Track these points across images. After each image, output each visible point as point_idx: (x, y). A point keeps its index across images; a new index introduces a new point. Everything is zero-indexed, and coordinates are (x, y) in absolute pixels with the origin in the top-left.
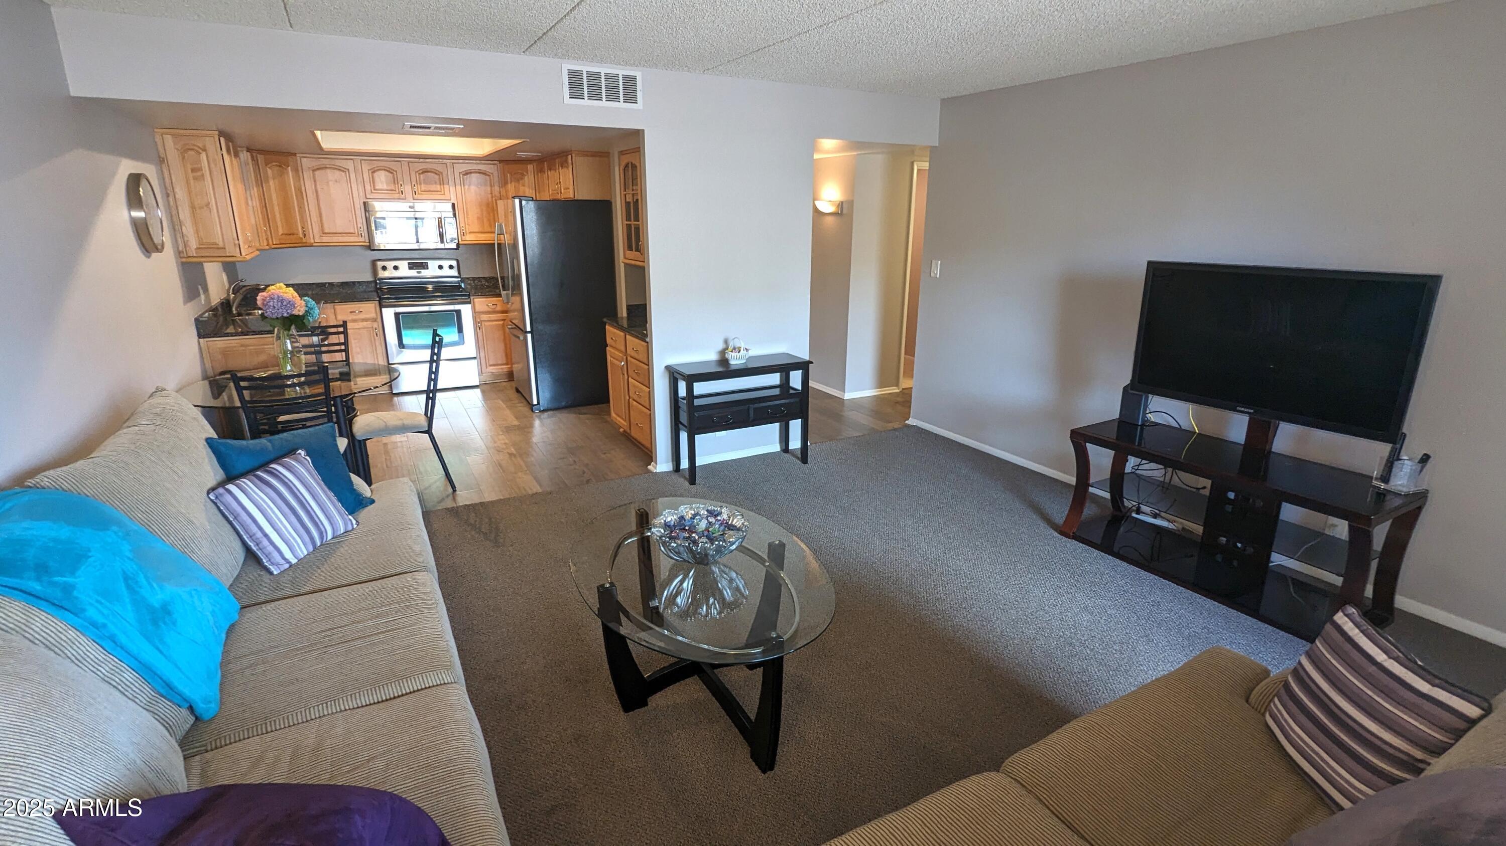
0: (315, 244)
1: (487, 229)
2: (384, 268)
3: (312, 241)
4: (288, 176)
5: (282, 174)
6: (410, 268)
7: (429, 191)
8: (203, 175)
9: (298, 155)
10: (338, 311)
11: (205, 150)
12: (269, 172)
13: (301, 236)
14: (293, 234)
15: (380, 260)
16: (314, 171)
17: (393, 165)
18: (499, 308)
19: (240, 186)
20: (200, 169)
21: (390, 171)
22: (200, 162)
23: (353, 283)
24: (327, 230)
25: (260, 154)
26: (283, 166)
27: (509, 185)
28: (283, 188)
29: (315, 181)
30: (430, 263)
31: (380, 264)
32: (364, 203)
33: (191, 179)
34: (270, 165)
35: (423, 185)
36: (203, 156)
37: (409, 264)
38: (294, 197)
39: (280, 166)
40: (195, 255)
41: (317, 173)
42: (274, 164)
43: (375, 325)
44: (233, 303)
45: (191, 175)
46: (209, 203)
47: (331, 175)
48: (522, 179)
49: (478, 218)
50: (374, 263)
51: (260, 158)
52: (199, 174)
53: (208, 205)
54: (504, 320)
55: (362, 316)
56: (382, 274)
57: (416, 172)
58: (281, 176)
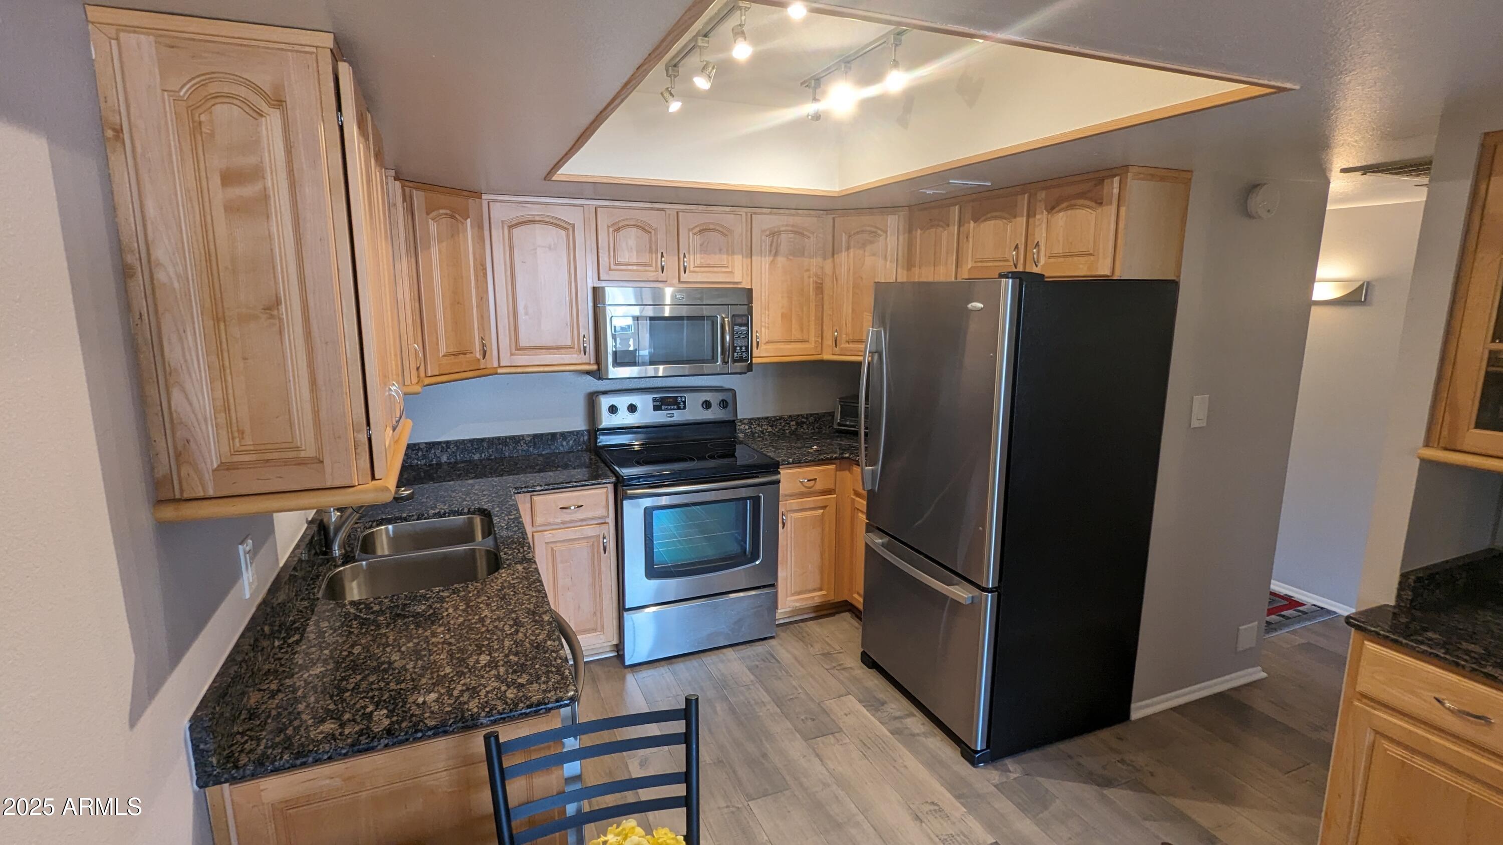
0: (500, 371)
1: (796, 334)
2: (613, 409)
3: (496, 365)
4: (466, 237)
5: (454, 233)
6: (656, 408)
7: (709, 266)
8: (265, 198)
9: (484, 196)
10: (538, 508)
11: (279, 103)
12: (433, 227)
13: (478, 355)
14: (464, 353)
15: (605, 393)
16: (511, 227)
17: (653, 218)
18: (819, 486)
19: (384, 247)
20: (256, 174)
21: (643, 228)
22: (252, 145)
23: (553, 435)
24: (523, 343)
25: (417, 189)
26: (457, 215)
27: (844, 254)
28: (454, 260)
29: (511, 248)
30: (689, 397)
31: (605, 402)
32: (595, 289)
33: (219, 214)
34: (432, 215)
35: (698, 256)
36: (273, 122)
37: (654, 400)
38: (472, 278)
39: (452, 217)
40: (211, 493)
41: (516, 231)
42: (442, 211)
43: (603, 530)
44: (336, 534)
45: (218, 195)
46: (278, 302)
47: (544, 236)
48: (871, 242)
49: (783, 315)
50: (592, 400)
51: (418, 197)
52: (248, 191)
53: (272, 307)
54: (824, 507)
55: (580, 515)
56: (607, 420)
57: (689, 230)
58: (452, 236)
